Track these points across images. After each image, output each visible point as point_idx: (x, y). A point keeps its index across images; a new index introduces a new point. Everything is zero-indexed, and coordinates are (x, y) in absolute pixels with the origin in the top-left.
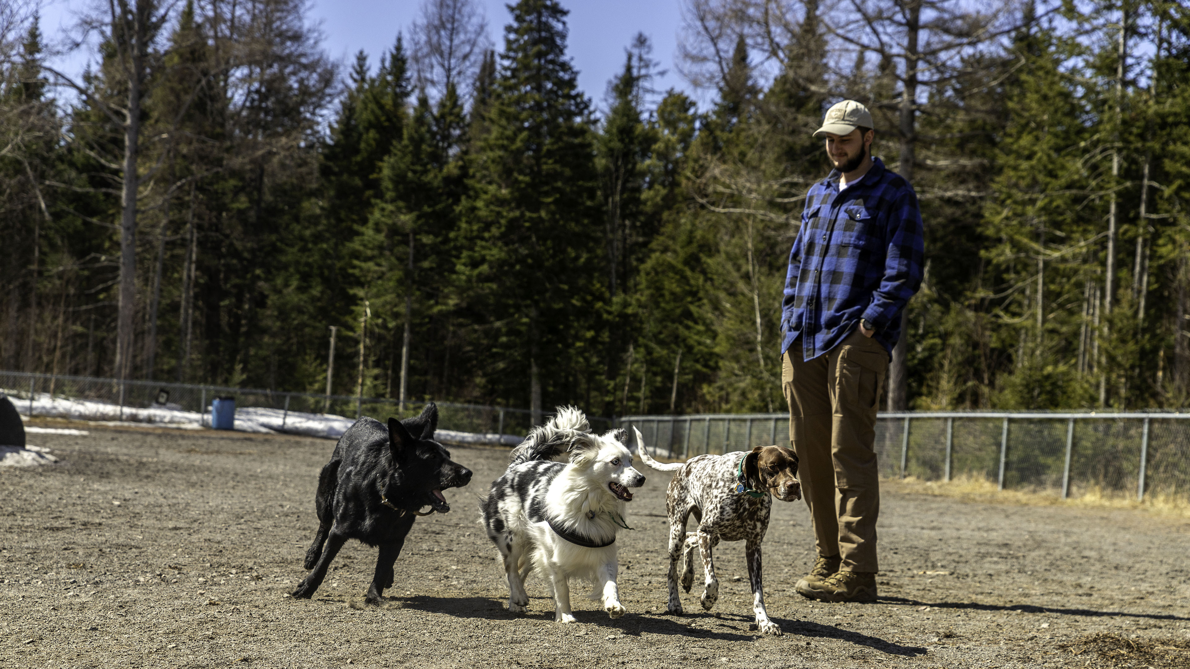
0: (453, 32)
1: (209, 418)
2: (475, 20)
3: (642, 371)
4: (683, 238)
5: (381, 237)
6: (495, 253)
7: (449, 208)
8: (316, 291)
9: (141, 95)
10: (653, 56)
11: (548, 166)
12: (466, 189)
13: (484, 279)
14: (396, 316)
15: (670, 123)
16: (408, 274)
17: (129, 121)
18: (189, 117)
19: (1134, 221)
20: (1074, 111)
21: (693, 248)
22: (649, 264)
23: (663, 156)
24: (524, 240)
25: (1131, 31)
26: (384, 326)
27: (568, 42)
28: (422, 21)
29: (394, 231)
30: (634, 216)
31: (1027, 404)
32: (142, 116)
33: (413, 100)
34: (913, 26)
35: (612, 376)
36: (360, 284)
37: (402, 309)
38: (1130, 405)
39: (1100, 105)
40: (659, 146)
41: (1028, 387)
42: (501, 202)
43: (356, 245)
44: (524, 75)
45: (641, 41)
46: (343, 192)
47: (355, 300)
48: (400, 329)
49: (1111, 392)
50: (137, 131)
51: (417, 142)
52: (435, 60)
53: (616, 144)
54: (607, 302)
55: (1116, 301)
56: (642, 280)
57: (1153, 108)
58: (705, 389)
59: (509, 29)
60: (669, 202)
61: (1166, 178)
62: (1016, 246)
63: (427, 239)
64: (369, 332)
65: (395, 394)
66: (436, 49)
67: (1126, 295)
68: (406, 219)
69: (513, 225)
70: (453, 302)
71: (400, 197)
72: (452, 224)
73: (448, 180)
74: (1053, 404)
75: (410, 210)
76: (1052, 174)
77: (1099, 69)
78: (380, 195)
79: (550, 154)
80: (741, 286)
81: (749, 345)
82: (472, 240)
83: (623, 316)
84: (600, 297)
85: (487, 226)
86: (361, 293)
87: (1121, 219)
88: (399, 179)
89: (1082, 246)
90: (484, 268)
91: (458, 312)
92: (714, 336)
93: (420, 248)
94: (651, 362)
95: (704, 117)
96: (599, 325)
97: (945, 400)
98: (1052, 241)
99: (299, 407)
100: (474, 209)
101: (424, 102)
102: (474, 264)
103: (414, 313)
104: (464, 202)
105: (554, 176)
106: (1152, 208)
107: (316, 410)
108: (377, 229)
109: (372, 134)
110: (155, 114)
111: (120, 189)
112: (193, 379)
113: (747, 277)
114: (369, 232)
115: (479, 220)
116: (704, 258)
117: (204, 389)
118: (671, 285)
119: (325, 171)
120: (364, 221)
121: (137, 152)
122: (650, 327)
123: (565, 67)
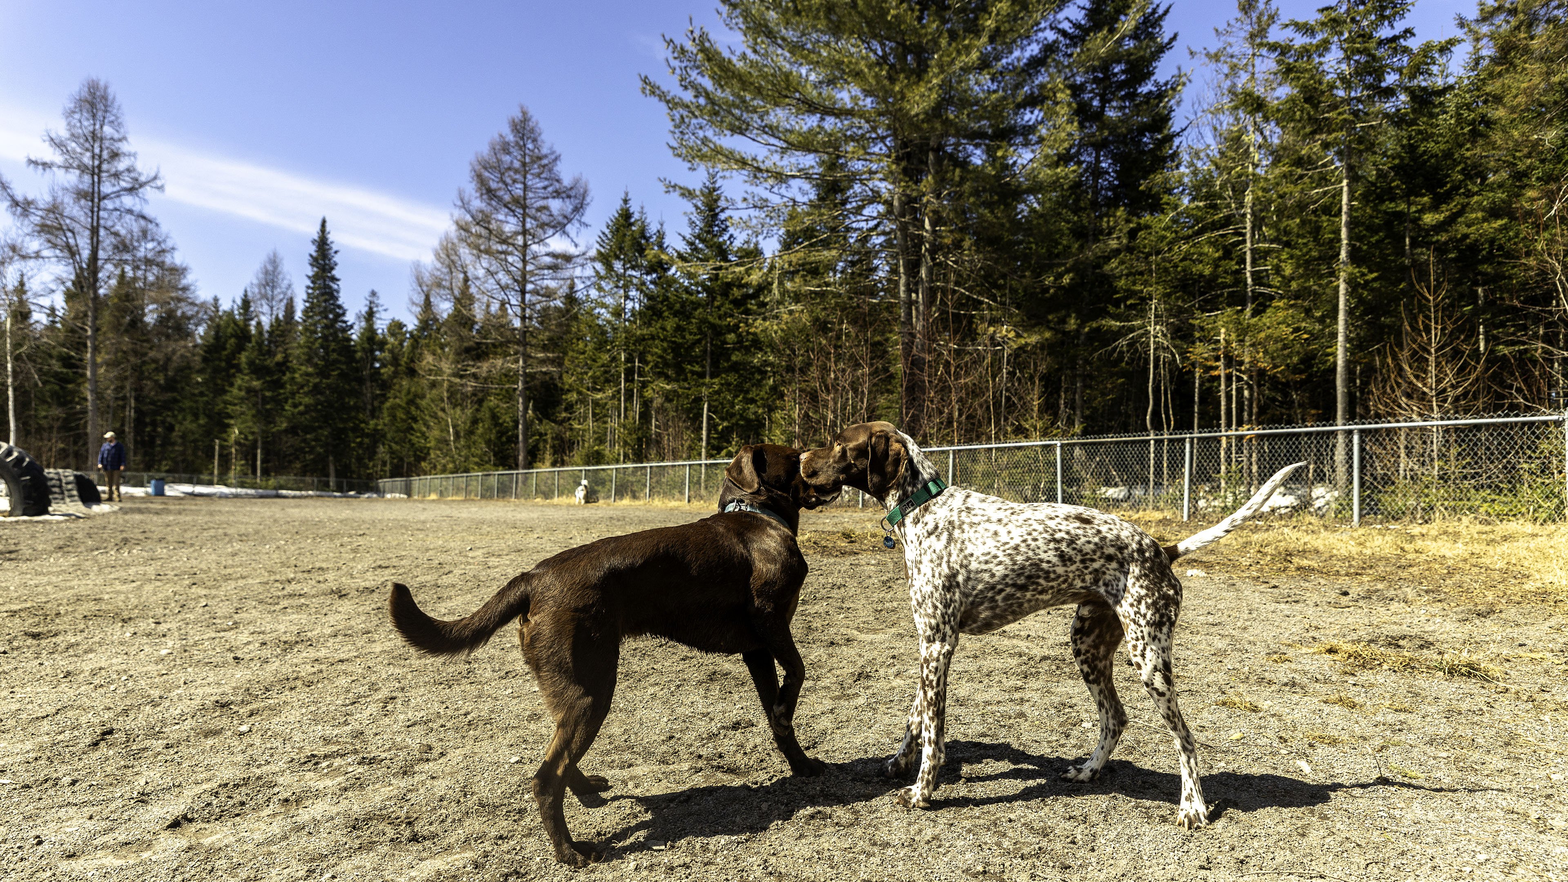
0: (273, 288)
1: (150, 490)
2: (286, 282)
3: (387, 458)
4: (404, 392)
5: (243, 393)
6: (307, 400)
7: (279, 379)
8: (202, 422)
9: (95, 318)
10: (380, 302)
11: (334, 356)
12: (288, 368)
13: (301, 413)
14: (253, 433)
15: (393, 334)
16: (258, 412)
17: (89, 333)
18: (126, 331)
19: (633, 380)
20: (604, 333)
21: (410, 397)
22: (388, 405)
23: (391, 351)
24: (321, 393)
25: (627, 297)
26: (246, 439)
27: (341, 294)
28: (255, 281)
29: (249, 390)
30: (376, 381)
31: (588, 464)
32: (96, 330)
33: (253, 323)
34: (523, 292)
35: (371, 459)
36: (232, 417)
37: (256, 430)
38: (634, 462)
39: (615, 329)
40: (389, 346)
41: (587, 456)
42: (308, 374)
43: (227, 397)
44: (317, 310)
45: (373, 294)
46: (216, 371)
47: (229, 426)
48: (255, 441)
49: (626, 456)
50: (94, 338)
51: (260, 344)
52: (264, 302)
53: (366, 346)
54: (367, 423)
55: (626, 417)
56: (385, 413)
57: (639, 332)
58: (423, 464)
59: (308, 287)
60: (396, 374)
61: (647, 363)
62: (579, 393)
63: (268, 394)
64: (237, 443)
65: (254, 472)
66: (264, 296)
67: (631, 414)
68: (256, 384)
69: (316, 386)
70: (285, 425)
71: (252, 372)
72: (282, 386)
73: (278, 364)
74: (598, 463)
75: (258, 379)
76: (594, 361)
77: (613, 314)
78: (240, 370)
79: (334, 351)
80: (440, 414)
81: (446, 442)
82: (293, 394)
83: (375, 430)
84: (364, 422)
85: (302, 387)
86: (232, 422)
87: (626, 381)
88: (251, 363)
89: (610, 393)
90: (301, 408)
91: (286, 431)
92: (426, 438)
93: (264, 398)
94: (392, 452)
95: (411, 333)
96: (364, 435)
97: (548, 463)
98: (594, 389)
99: (200, 482)
100: (293, 378)
101: (259, 324)
102: (295, 406)
103: (263, 431)
104: (288, 375)
105: (336, 361)
106: (640, 375)
107: (210, 483)
108: (240, 389)
109: (233, 340)
110: (104, 329)
111: (85, 368)
112: (137, 470)
113: (443, 410)
114: (235, 391)
115: (296, 383)
116: (418, 401)
117: (145, 476)
118: (400, 414)
119: (205, 360)
120: (232, 385)
121: (96, 349)
122: (389, 436)
123: (340, 307)
